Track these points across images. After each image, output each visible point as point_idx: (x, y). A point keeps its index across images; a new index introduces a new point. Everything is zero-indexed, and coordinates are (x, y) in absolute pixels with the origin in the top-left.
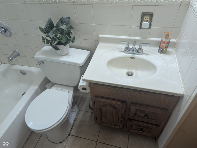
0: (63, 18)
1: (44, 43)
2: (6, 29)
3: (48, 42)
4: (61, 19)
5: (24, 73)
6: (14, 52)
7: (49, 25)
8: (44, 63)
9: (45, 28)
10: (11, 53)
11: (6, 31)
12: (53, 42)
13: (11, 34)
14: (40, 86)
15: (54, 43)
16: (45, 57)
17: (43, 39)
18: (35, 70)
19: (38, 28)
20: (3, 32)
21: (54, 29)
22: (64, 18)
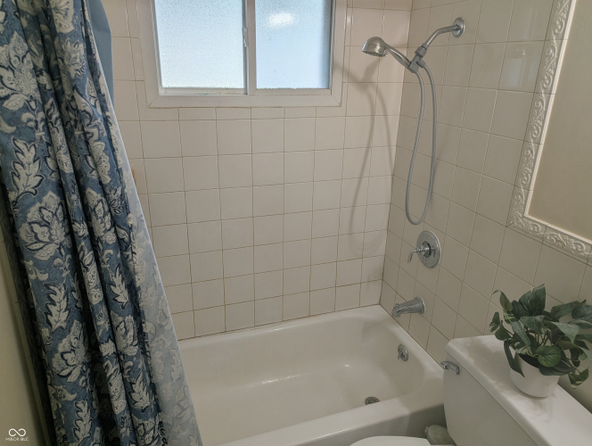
0: (587, 303)
1: (493, 330)
2: (434, 250)
3: (502, 335)
4: (576, 303)
5: (403, 355)
6: (416, 299)
7: (531, 302)
8: (458, 373)
9: (515, 302)
10: (409, 298)
11: (430, 254)
12: (516, 345)
13: (436, 265)
14: (414, 416)
15: (515, 348)
16: (471, 361)
17: (496, 321)
18: (432, 367)
19: (499, 294)
20: (423, 253)
21: (538, 318)
22: (588, 306)
